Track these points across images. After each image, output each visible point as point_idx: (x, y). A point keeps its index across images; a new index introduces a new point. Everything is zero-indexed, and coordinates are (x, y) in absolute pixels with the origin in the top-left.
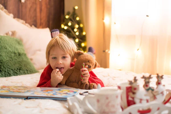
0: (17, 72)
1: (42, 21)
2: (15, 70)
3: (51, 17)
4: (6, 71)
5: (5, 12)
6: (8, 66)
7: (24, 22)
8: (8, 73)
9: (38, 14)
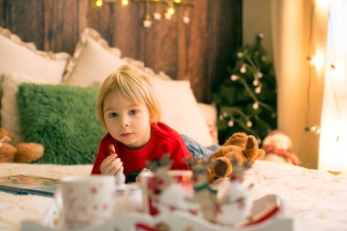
0: (89, 158)
1: (190, 65)
2: (86, 153)
3: (213, 56)
4: (68, 154)
5: (103, 45)
6: (74, 144)
7: (142, 64)
8: (71, 159)
9: (182, 50)
